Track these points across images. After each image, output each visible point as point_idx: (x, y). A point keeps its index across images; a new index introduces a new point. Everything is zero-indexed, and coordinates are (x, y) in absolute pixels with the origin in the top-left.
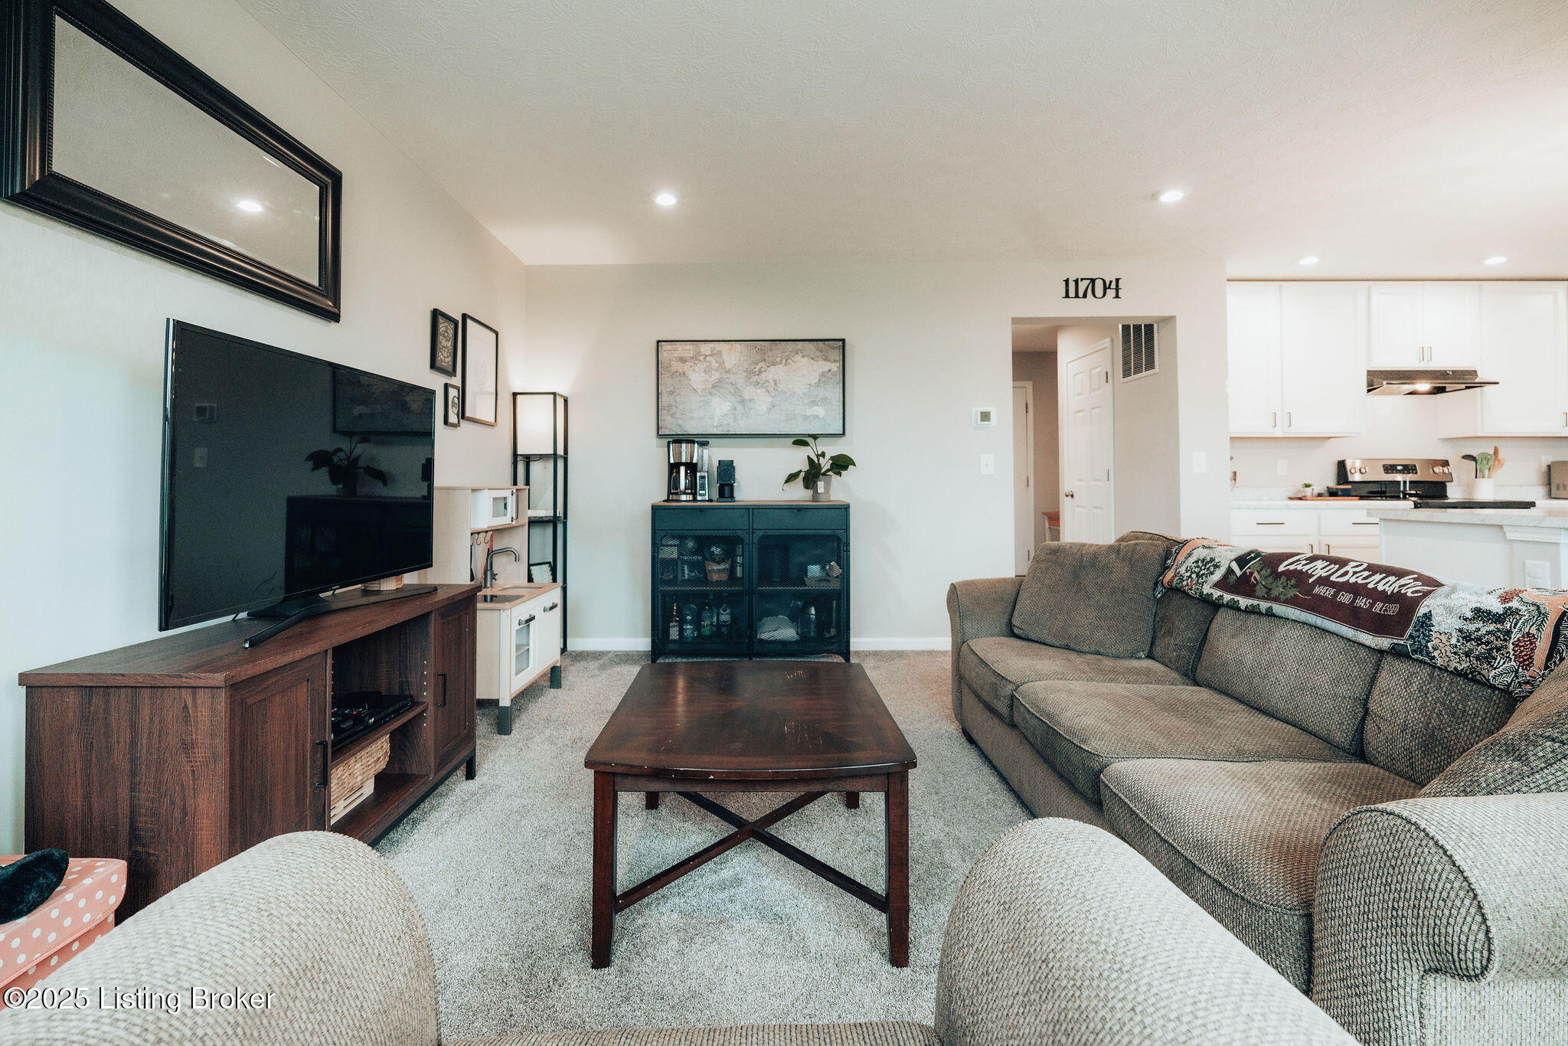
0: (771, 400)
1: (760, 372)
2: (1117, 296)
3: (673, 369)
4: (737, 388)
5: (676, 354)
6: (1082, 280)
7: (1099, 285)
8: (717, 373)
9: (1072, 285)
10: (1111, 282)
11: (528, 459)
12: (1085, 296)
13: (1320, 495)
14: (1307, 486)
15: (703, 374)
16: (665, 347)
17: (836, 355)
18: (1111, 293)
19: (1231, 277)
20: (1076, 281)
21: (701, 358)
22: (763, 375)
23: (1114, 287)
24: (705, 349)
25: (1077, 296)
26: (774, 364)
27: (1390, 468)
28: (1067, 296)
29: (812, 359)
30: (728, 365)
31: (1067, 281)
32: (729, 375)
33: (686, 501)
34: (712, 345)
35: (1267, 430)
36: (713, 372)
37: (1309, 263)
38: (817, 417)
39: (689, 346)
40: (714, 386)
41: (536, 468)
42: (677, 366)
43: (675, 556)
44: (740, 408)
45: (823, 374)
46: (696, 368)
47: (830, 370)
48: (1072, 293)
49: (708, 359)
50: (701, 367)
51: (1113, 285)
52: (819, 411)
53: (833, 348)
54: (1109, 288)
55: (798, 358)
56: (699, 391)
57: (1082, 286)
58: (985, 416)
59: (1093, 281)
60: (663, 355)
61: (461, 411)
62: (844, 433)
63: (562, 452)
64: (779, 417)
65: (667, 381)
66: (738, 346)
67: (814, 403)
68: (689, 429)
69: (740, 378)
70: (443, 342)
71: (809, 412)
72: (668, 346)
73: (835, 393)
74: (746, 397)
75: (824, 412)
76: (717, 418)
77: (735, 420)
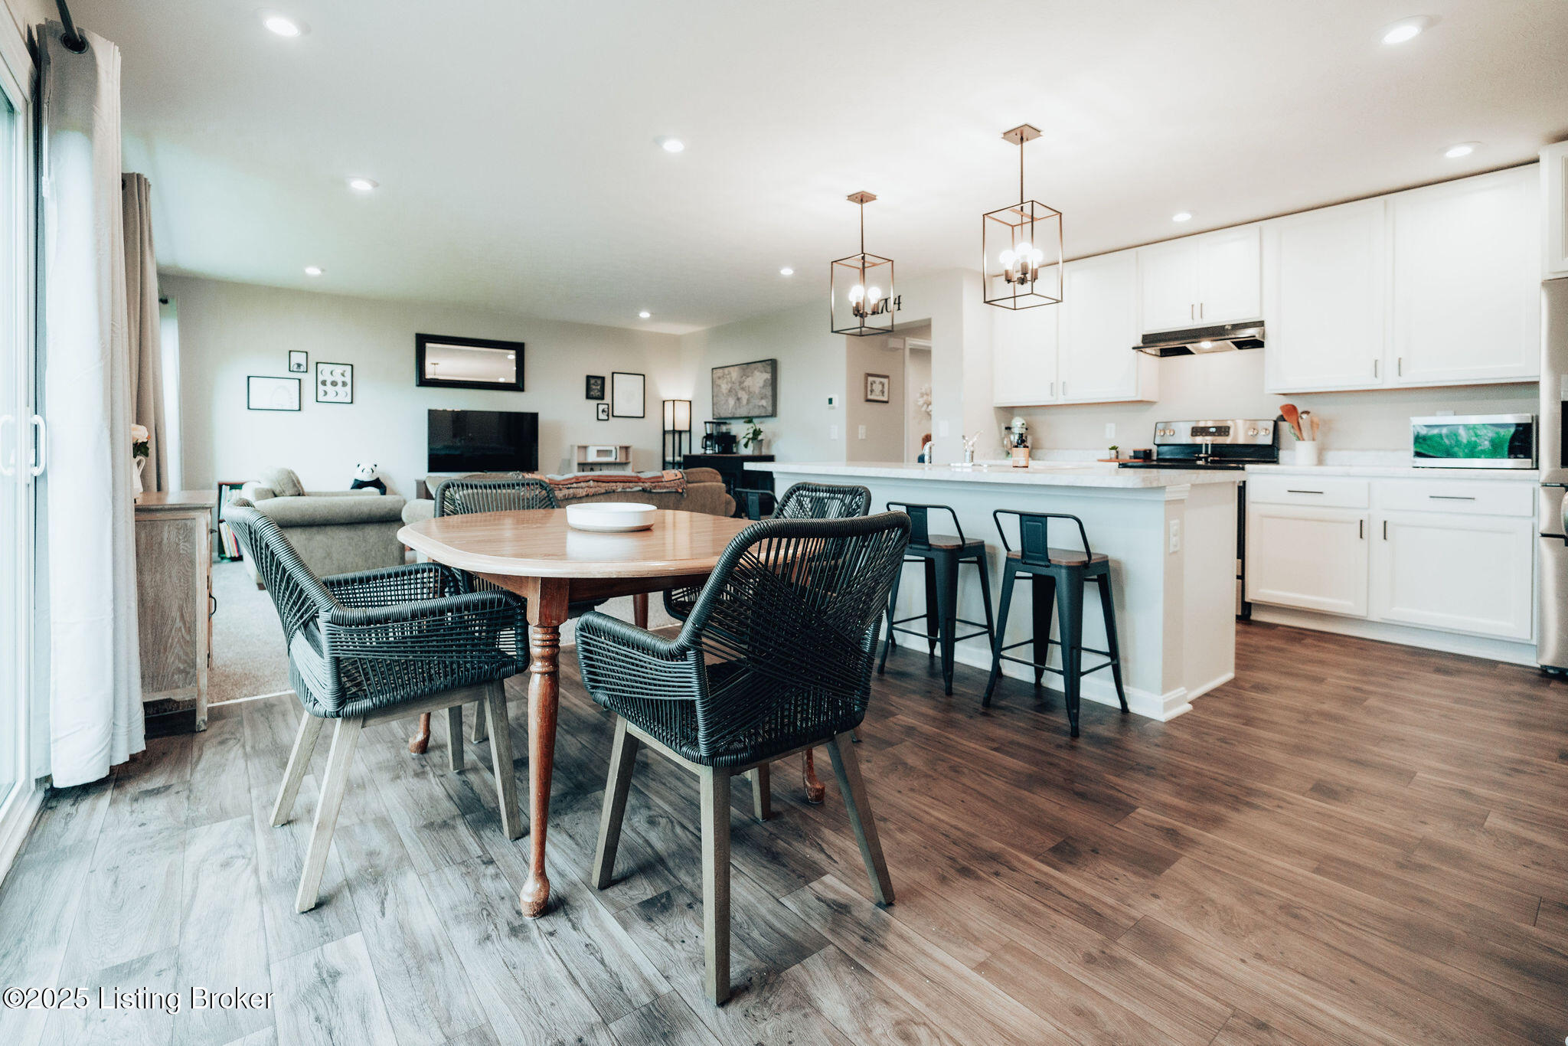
0: (745, 398)
2: (899, 309)
4: (736, 392)
5: (718, 375)
6: (882, 300)
7: (890, 302)
10: (896, 299)
11: (680, 432)
12: (883, 312)
14: (1113, 449)
15: (726, 385)
17: (769, 369)
18: (896, 307)
20: (879, 302)
21: (725, 376)
22: (744, 383)
24: (726, 370)
25: (879, 313)
26: (750, 377)
27: (1196, 431)
29: (763, 372)
30: (733, 380)
32: (733, 385)
33: (710, 453)
34: (728, 369)
36: (729, 384)
38: (763, 406)
39: (721, 371)
40: (730, 391)
41: (683, 436)
42: (718, 382)
44: (737, 403)
45: (768, 381)
46: (724, 382)
47: (770, 378)
49: (727, 376)
51: (898, 301)
52: (764, 403)
53: (771, 365)
54: (896, 303)
55: (756, 372)
56: (725, 395)
57: (881, 305)
58: (830, 401)
59: (886, 300)
60: (714, 376)
61: (610, 413)
62: (774, 414)
63: (688, 429)
64: (751, 406)
65: (715, 390)
66: (736, 368)
67: (762, 398)
68: (723, 416)
69: (737, 386)
70: (594, 387)
71: (760, 404)
72: (715, 371)
73: (768, 392)
74: (739, 396)
75: (766, 403)
76: (730, 409)
77: (735, 410)
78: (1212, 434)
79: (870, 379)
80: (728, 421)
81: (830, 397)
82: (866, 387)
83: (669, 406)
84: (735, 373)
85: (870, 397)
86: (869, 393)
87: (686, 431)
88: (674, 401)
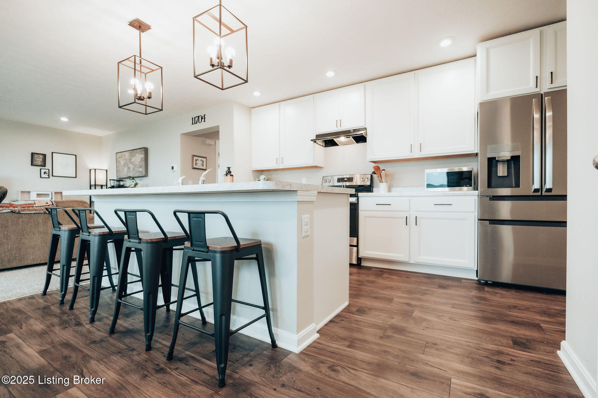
0: (133, 167)
1: (131, 160)
2: (205, 121)
4: (128, 164)
5: (119, 156)
6: (196, 117)
7: (200, 117)
8: (125, 161)
9: (194, 119)
10: (203, 116)
12: (197, 123)
15: (123, 161)
17: (143, 152)
18: (203, 120)
20: (195, 118)
21: (122, 157)
23: (203, 118)
25: (195, 123)
26: (133, 157)
28: (193, 124)
29: (139, 154)
30: (126, 158)
31: (193, 119)
34: (124, 153)
38: (140, 171)
39: (120, 154)
40: (125, 164)
42: (119, 159)
44: (128, 170)
45: (141, 158)
46: (122, 159)
48: (194, 123)
53: (143, 150)
55: (137, 154)
56: (122, 166)
58: (173, 168)
59: (199, 117)
60: (117, 157)
61: (50, 174)
62: (146, 175)
63: (105, 184)
64: (134, 171)
65: (118, 164)
66: (128, 152)
67: (140, 167)
68: (122, 177)
69: (128, 162)
70: (37, 159)
71: (139, 170)
72: (117, 154)
73: (143, 164)
74: (129, 167)
75: (142, 170)
76: (125, 173)
77: (128, 173)
78: (346, 181)
79: (195, 158)
80: (124, 180)
81: (172, 166)
82: (193, 162)
83: (93, 172)
84: (127, 155)
85: (195, 166)
86: (194, 164)
87: (104, 185)
88: (95, 169)
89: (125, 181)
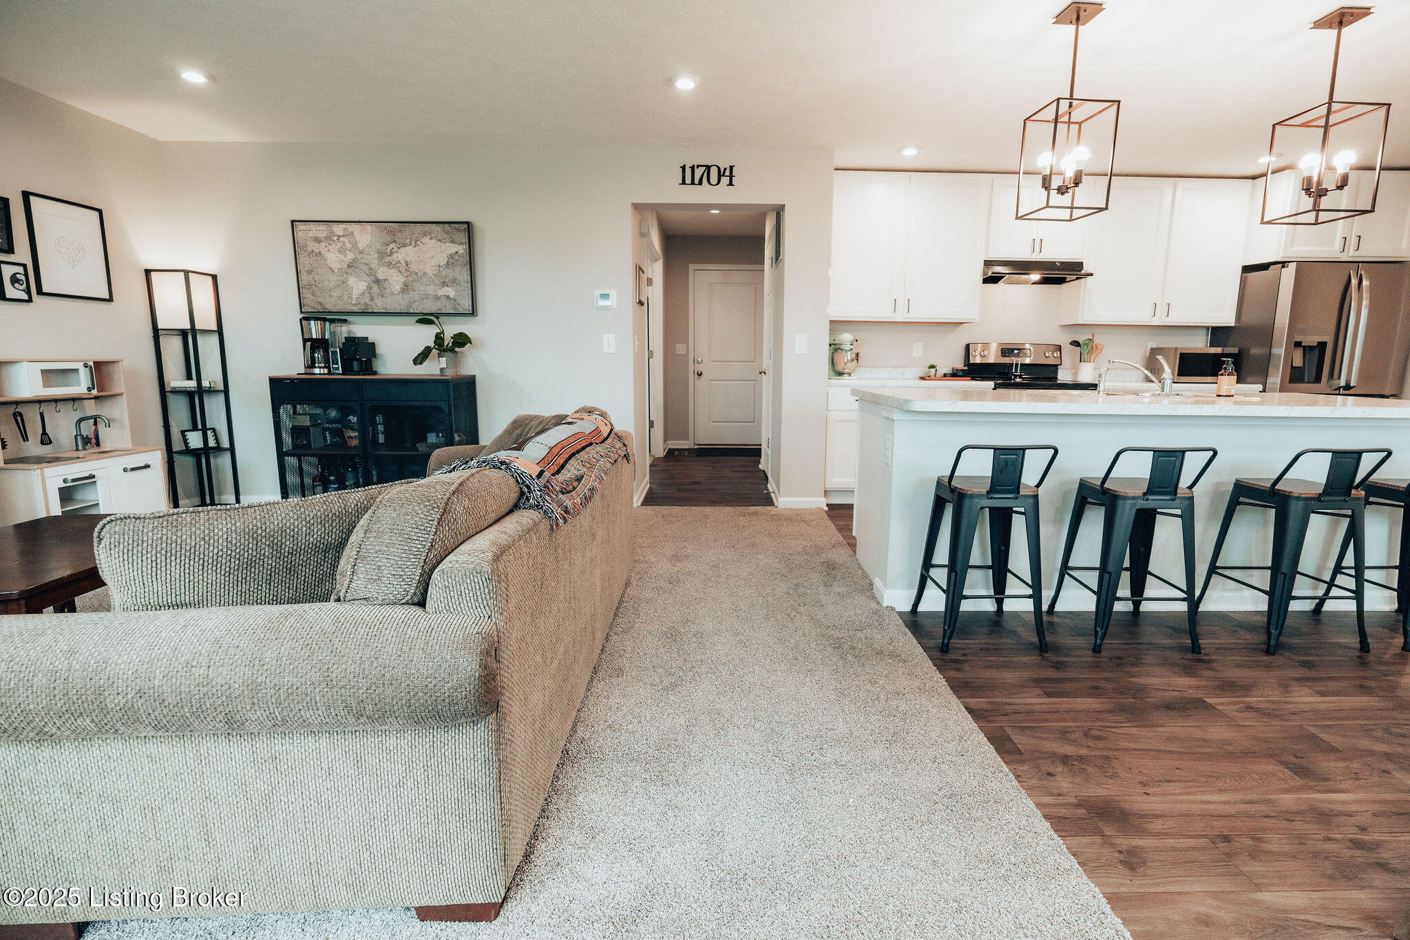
0: (403, 280)
1: (391, 253)
2: (731, 184)
3: (310, 249)
4: (371, 269)
5: (311, 234)
6: (698, 166)
7: (714, 172)
8: (351, 253)
9: (688, 171)
10: (725, 169)
12: (700, 183)
13: (945, 375)
14: (932, 367)
15: (337, 254)
16: (300, 226)
17: (463, 237)
18: (725, 180)
19: (839, 167)
20: (693, 168)
21: (335, 238)
22: (395, 256)
23: (727, 174)
24: (339, 229)
25: (693, 183)
26: (404, 245)
27: (1007, 352)
28: (684, 183)
29: (440, 240)
30: (360, 246)
31: (684, 168)
32: (362, 256)
33: (320, 374)
34: (344, 226)
35: (886, 314)
36: (348, 253)
37: (910, 154)
38: (448, 297)
39: (322, 227)
40: (349, 266)
42: (312, 246)
43: (308, 423)
44: (375, 287)
45: (451, 256)
46: (330, 248)
47: (457, 252)
48: (688, 180)
49: (341, 239)
50: (334, 247)
51: (727, 173)
52: (450, 292)
53: (459, 230)
54: (723, 175)
55: (426, 240)
56: (336, 270)
57: (699, 172)
58: (606, 298)
59: (708, 168)
60: (299, 235)
61: (32, 285)
62: (473, 313)
63: (214, 327)
64: (414, 295)
65: (304, 259)
66: (368, 227)
67: (444, 284)
68: (330, 307)
69: (373, 259)
71: (440, 293)
73: (463, 275)
74: (381, 277)
75: (457, 294)
76: (354, 297)
77: (372, 299)
80: (347, 318)
81: (602, 291)
83: (162, 281)
84: (365, 238)
88: (187, 273)
89: (350, 323)
